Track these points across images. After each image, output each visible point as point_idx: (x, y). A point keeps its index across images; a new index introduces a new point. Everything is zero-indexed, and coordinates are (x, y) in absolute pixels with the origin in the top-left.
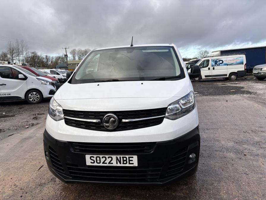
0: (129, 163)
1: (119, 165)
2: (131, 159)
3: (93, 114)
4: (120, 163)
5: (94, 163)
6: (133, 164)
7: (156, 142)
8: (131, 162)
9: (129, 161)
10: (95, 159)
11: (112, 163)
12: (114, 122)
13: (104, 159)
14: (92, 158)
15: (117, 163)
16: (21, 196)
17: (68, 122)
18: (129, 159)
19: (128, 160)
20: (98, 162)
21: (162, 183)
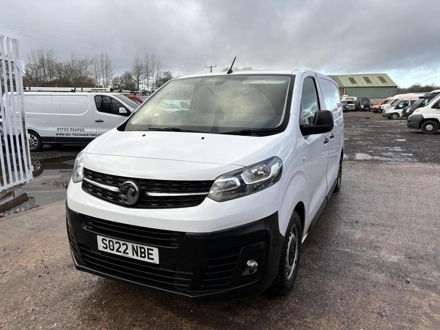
0: (149, 258)
1: (135, 257)
2: (150, 252)
3: (111, 178)
4: (138, 256)
5: (106, 248)
6: (153, 259)
7: (185, 233)
8: (150, 256)
9: (149, 254)
10: (107, 243)
11: (128, 254)
12: (134, 194)
13: (118, 245)
14: (104, 241)
15: (133, 255)
16: (40, 276)
17: (86, 186)
18: (148, 251)
19: (146, 253)
20: (112, 248)
21: (191, 297)
